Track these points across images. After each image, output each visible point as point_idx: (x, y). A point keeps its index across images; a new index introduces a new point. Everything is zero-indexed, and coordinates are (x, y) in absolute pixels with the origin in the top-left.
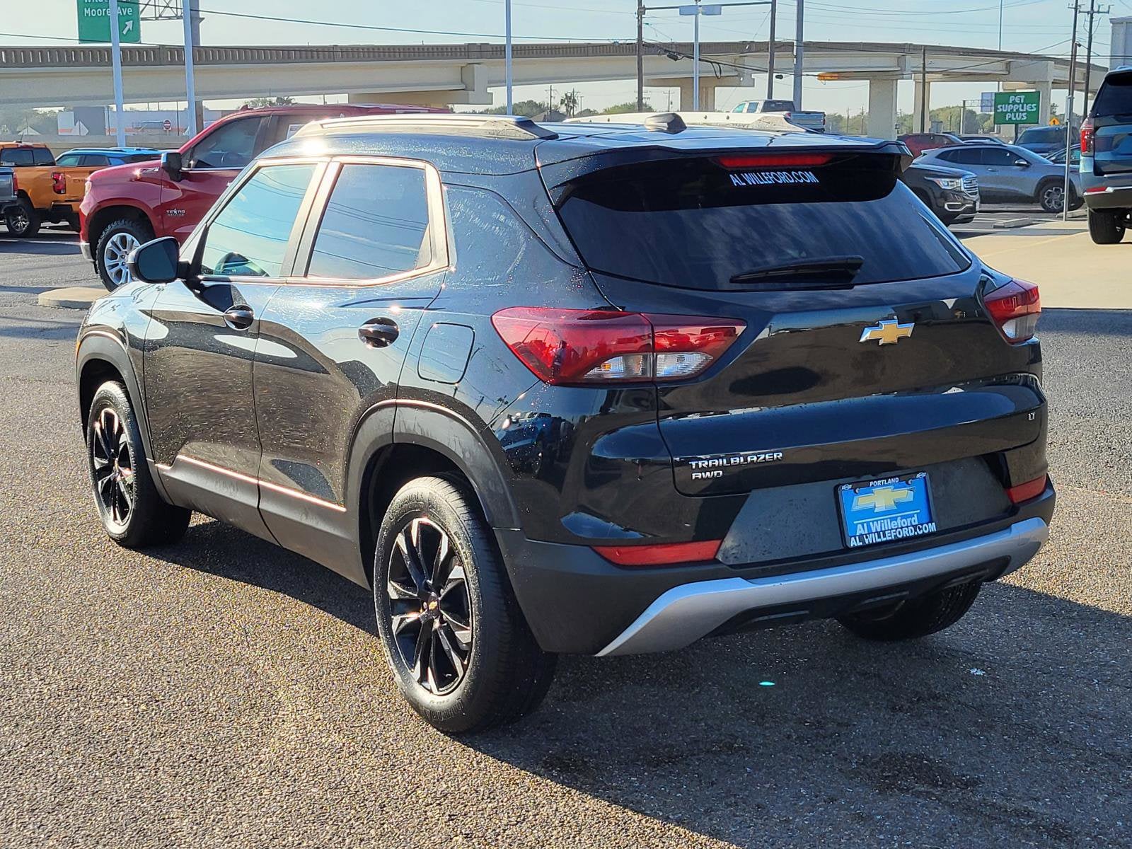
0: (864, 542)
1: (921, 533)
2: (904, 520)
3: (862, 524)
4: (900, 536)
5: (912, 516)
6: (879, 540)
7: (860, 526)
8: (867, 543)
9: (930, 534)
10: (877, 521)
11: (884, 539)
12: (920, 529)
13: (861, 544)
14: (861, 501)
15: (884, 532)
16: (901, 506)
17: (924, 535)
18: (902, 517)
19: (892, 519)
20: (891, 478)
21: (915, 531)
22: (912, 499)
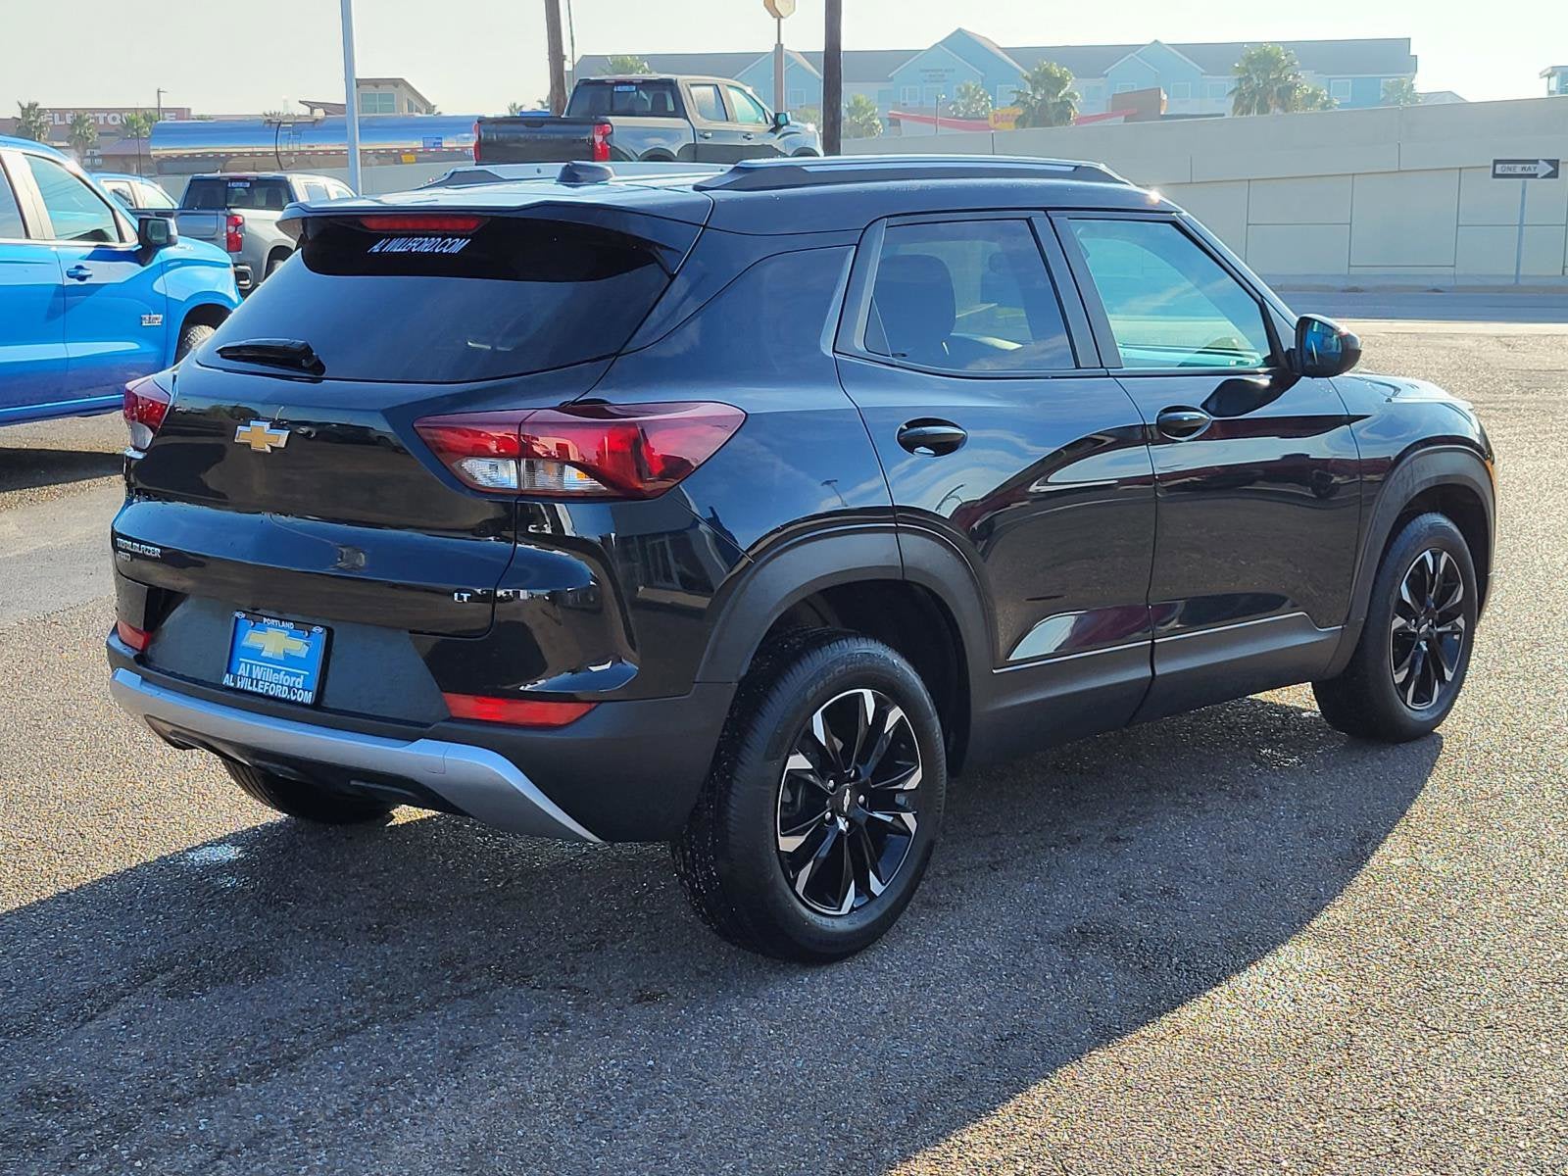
0: (236, 684)
1: (293, 698)
2: (287, 677)
3: (246, 663)
4: (271, 693)
5: (298, 676)
6: (250, 688)
7: (243, 665)
8: (238, 686)
9: (303, 705)
10: (261, 666)
11: (255, 689)
12: (295, 694)
13: (232, 684)
14: (252, 638)
15: (258, 681)
16: (289, 660)
17: (295, 703)
18: (287, 673)
19: (275, 671)
20: (285, 621)
21: (289, 693)
22: (304, 656)
